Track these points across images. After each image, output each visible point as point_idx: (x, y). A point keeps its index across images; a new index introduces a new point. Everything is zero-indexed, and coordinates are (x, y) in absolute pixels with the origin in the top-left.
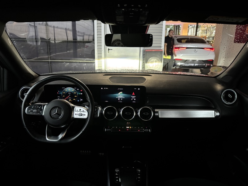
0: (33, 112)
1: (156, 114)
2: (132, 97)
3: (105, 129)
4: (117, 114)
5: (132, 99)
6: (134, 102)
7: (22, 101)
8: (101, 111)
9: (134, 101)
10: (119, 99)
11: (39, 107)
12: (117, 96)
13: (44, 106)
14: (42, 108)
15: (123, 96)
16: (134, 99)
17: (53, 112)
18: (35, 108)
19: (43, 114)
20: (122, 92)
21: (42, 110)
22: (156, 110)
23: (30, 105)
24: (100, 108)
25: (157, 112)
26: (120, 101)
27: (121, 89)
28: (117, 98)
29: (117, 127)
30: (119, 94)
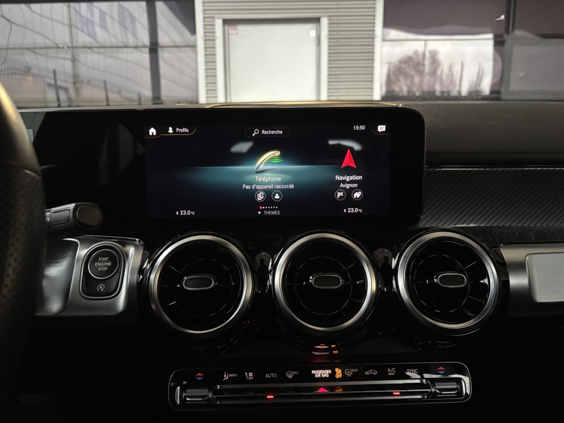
1: (516, 281)
2: (338, 178)
3: (174, 389)
4: (247, 291)
5: (340, 194)
6: (351, 210)
8: (141, 271)
9: (355, 203)
10: (260, 197)
12: (250, 178)
15: (287, 177)
16: (352, 191)
20: (277, 153)
22: (509, 254)
24: (133, 254)
25: (520, 267)
26: (268, 210)
27: (273, 132)
28: (248, 187)
29: (251, 374)
30: (262, 167)
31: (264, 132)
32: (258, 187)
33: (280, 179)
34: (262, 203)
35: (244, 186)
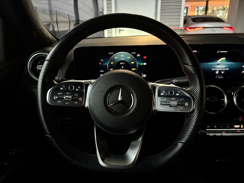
0: (63, 98)
2: (243, 66)
4: (226, 102)
5: (243, 72)
7: (37, 82)
10: (217, 72)
11: (75, 89)
12: (215, 66)
13: (87, 85)
14: (84, 91)
17: (110, 98)
18: (68, 91)
19: (87, 105)
21: (83, 94)
23: (54, 84)
26: (219, 77)
27: (224, 52)
28: (213, 69)
29: (216, 126)
30: (219, 63)
31: (221, 52)
32: (217, 69)
33: (224, 67)
34: (218, 74)
35: (212, 69)
